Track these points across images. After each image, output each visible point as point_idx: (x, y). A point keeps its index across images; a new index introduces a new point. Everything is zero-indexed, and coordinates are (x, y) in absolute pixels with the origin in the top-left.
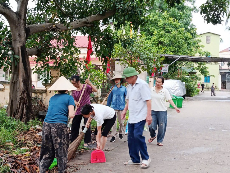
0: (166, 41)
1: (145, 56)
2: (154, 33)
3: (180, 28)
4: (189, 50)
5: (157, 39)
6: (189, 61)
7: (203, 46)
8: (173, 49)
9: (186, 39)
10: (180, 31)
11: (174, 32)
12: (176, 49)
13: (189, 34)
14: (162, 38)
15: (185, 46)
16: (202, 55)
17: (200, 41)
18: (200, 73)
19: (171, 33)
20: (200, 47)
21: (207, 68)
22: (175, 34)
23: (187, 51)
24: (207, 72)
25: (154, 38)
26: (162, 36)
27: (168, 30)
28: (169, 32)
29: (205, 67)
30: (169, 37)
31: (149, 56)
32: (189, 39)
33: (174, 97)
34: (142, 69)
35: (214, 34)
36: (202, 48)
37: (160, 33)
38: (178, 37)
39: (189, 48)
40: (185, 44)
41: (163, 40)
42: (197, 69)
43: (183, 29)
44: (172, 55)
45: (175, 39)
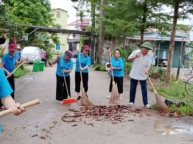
0: (26, 12)
1: (11, 25)
2: (14, 4)
3: (37, 2)
4: (45, 22)
5: (17, 10)
6: (45, 32)
7: (55, 20)
8: (32, 20)
9: (42, 13)
10: (38, 5)
11: (32, 5)
12: (34, 20)
13: (45, 8)
14: (22, 9)
15: (42, 19)
16: (54, 27)
17: (53, 15)
18: (53, 42)
19: (30, 6)
20: (52, 20)
21: (59, 38)
22: (34, 7)
23: (44, 22)
24: (59, 41)
25: (15, 9)
26: (21, 8)
27: (27, 3)
28: (28, 5)
29: (57, 37)
30: (28, 9)
31: (14, 25)
32: (45, 12)
33: (37, 61)
34: (6, 36)
35: (63, 10)
36: (54, 21)
37: (20, 5)
38: (36, 10)
39: (45, 20)
40: (42, 16)
41: (23, 12)
42: (51, 39)
43: (40, 3)
44: (31, 25)
45: (33, 11)
